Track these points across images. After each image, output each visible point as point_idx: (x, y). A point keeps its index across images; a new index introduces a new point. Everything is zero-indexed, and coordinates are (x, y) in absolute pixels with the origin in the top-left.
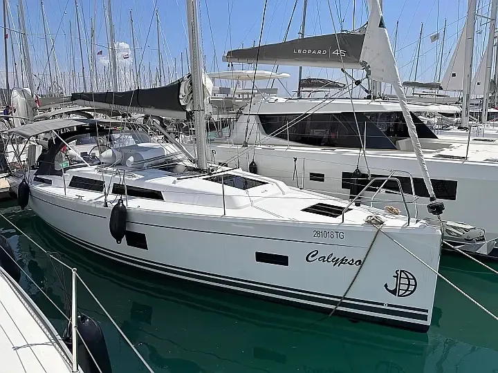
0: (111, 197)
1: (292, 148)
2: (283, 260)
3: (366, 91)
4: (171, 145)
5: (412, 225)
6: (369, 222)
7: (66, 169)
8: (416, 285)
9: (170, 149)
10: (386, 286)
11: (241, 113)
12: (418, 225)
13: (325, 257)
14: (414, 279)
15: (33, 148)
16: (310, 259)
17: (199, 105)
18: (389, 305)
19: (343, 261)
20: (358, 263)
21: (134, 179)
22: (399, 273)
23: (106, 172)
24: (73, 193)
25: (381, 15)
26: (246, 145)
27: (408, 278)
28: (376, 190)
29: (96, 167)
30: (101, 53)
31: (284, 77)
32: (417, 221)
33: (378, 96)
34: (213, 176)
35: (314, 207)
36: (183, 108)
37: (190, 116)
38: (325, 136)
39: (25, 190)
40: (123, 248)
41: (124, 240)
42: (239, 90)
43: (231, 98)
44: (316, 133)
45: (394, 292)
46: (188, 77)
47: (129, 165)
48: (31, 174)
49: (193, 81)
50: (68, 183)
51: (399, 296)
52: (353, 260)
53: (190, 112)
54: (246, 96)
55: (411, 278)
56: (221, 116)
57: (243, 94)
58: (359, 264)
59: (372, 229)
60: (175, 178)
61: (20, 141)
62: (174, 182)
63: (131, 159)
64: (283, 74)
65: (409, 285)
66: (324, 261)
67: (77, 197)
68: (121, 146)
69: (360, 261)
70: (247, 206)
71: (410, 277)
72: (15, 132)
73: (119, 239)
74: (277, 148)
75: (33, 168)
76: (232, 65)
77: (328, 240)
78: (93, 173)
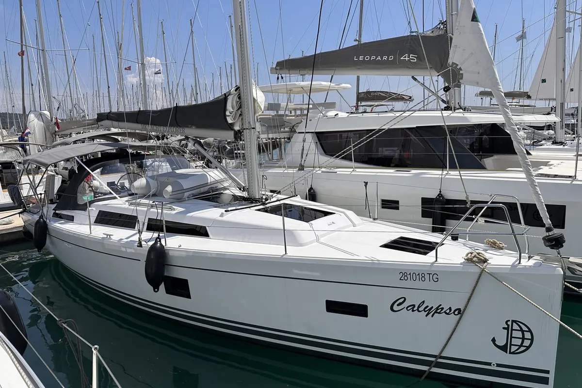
0: (147, 235)
1: (358, 170)
2: (360, 310)
3: (443, 101)
4: (215, 171)
5: (524, 262)
6: (469, 260)
7: (91, 202)
8: (532, 340)
9: (214, 175)
10: (494, 340)
11: (295, 132)
12: (532, 262)
13: (414, 306)
14: (530, 331)
15: (51, 179)
16: (395, 308)
17: (249, 123)
18: (498, 365)
19: (439, 310)
20: (456, 313)
21: (174, 212)
22: (510, 323)
23: (139, 204)
24: (100, 231)
25: (474, 6)
26: (302, 168)
27: (521, 330)
28: (472, 220)
29: (126, 199)
30: (129, 68)
31: (344, 88)
32: (530, 258)
33: (457, 106)
34: (267, 206)
35: (395, 242)
36: (230, 127)
37: (238, 135)
38: (397, 155)
39: (42, 228)
40: (162, 297)
41: (162, 287)
42: (291, 106)
43: (283, 115)
44: (385, 152)
45: (504, 348)
46: (236, 90)
47: (167, 196)
48: (49, 210)
49: (242, 95)
50: (93, 219)
51: (510, 353)
52: (450, 309)
53: (239, 131)
54: (298, 112)
55: (526, 330)
56: (271, 136)
57: (295, 110)
58: (459, 313)
59: (475, 269)
60: (223, 210)
61: (37, 170)
62: (222, 215)
63: (169, 188)
64: (344, 85)
65: (523, 339)
66: (413, 311)
67: (106, 236)
68: (155, 173)
69: (459, 310)
70: (311, 242)
71: (525, 328)
72: (31, 160)
73: (156, 288)
74: (340, 171)
75: (52, 202)
76: (282, 78)
77: (418, 284)
78: (124, 206)
